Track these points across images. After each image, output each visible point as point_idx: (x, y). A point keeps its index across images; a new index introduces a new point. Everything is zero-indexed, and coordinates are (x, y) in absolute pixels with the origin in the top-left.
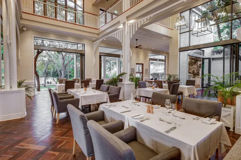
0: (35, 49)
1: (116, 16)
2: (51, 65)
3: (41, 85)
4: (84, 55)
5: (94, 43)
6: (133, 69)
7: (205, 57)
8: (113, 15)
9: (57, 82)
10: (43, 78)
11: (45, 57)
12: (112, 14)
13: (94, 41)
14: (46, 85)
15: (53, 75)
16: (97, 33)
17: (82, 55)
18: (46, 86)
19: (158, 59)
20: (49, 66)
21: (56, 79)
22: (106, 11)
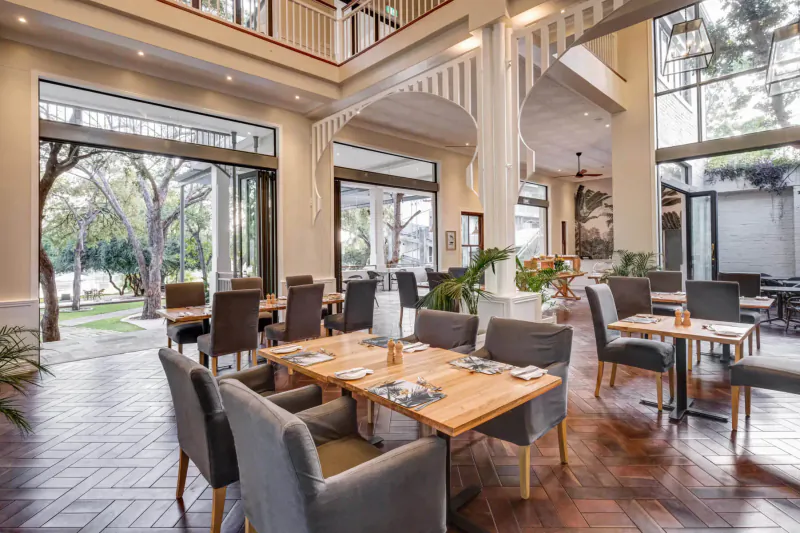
0: (41, 138)
1: (393, 30)
2: (101, 225)
3: (60, 304)
4: (274, 178)
5: (317, 124)
6: (453, 235)
7: (692, 191)
8: (382, 25)
9: (125, 286)
10: (69, 277)
11: (76, 192)
12: (379, 19)
13: (315, 119)
14: (82, 302)
15: (108, 261)
16: (337, 80)
17: (267, 176)
18: (83, 309)
19: (527, 198)
20: (93, 228)
21: (119, 278)
22: (357, 5)
